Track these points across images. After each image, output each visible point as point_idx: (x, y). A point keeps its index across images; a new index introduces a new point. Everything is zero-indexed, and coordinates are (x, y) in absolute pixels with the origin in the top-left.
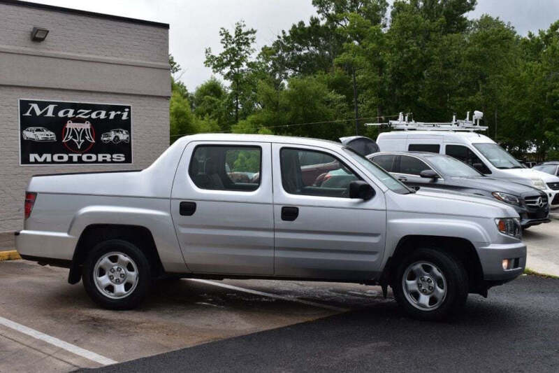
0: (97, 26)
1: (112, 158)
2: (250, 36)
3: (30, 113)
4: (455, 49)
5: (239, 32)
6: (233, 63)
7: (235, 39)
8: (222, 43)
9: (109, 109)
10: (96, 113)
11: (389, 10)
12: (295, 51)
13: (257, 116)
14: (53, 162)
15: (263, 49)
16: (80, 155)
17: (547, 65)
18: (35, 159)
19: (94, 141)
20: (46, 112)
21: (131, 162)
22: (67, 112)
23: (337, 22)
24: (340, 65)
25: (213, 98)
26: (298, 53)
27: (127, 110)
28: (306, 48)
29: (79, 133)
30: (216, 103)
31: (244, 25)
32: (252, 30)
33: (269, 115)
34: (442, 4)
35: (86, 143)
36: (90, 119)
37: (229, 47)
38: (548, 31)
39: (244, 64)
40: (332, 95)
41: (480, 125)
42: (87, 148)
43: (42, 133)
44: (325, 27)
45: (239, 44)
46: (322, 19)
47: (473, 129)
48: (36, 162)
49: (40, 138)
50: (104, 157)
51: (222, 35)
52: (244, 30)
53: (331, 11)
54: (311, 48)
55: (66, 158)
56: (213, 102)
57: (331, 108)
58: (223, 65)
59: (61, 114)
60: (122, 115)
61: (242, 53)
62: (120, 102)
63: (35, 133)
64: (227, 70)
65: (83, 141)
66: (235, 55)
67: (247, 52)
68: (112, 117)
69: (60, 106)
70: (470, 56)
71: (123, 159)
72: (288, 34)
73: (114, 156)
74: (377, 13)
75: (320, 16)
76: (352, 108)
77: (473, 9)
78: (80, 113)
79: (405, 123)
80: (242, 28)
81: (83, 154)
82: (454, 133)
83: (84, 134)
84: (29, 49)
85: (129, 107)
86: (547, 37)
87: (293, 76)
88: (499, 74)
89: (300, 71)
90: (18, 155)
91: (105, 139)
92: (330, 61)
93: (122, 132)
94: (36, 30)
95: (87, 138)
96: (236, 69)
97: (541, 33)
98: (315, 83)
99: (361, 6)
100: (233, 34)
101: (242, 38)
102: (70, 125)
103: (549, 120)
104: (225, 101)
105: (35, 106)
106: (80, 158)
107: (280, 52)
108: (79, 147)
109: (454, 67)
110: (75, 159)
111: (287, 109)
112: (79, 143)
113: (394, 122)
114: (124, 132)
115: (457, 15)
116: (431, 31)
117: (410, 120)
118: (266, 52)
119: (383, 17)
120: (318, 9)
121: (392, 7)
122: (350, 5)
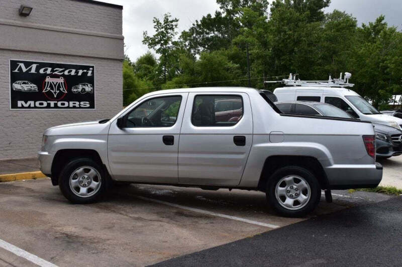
0: (69, 6)
1: (80, 105)
2: (174, 23)
3: (18, 70)
4: (316, 33)
5: (166, 21)
6: (162, 42)
7: (164, 26)
8: (155, 28)
9: (78, 68)
10: (68, 71)
11: (269, 7)
12: (205, 35)
13: (179, 79)
14: (35, 107)
15: (182, 33)
16: (56, 102)
17: (380, 44)
18: (22, 105)
19: (66, 92)
20: (30, 69)
21: (94, 108)
22: (46, 70)
23: (233, 15)
24: (236, 44)
25: (148, 66)
26: (207, 36)
27: (91, 69)
28: (212, 32)
29: (55, 86)
30: (151, 70)
31: (170, 16)
32: (176, 19)
33: (188, 78)
34: (306, 3)
35: (61, 93)
36: (63, 76)
37: (159, 30)
38: (375, 23)
39: (170, 42)
40: (230, 65)
41: (349, 82)
42: (61, 97)
43: (27, 85)
44: (225, 18)
45: (166, 29)
46: (223, 13)
47: (344, 86)
48: (23, 107)
49: (26, 89)
50: (74, 104)
51: (155, 22)
52: (170, 19)
53: (230, 7)
54: (216, 33)
55: (45, 104)
56: (148, 68)
57: (230, 73)
58: (156, 43)
59: (41, 71)
60: (87, 73)
61: (169, 35)
62: (86, 63)
63: (22, 85)
64: (158, 47)
65: (58, 91)
66: (164, 37)
67: (172, 34)
68: (80, 74)
69: (41, 65)
70: (327, 38)
71: (88, 105)
72: (200, 23)
73: (82, 103)
74: (261, 9)
75: (222, 11)
76: (244, 73)
77: (328, 6)
78: (56, 71)
79: (294, 81)
80: (169, 18)
81: (58, 102)
82: (331, 88)
83: (59, 87)
84: (17, 22)
85: (93, 67)
86: (375, 27)
87: (203, 51)
88: (347, 50)
89: (207, 48)
90: (9, 102)
91: (74, 90)
92: (229, 41)
93: (87, 85)
94: (23, 8)
95: (61, 89)
96: (165, 46)
97: (371, 24)
98: (218, 56)
99: (250, 3)
100: (162, 22)
101: (168, 25)
102: (48, 80)
103: (382, 82)
104: (157, 68)
105: (22, 65)
106: (56, 105)
107: (194, 35)
108: (55, 96)
109: (315, 46)
110: (52, 105)
111: (200, 73)
112: (55, 93)
113: (286, 80)
114: (89, 85)
115: (317, 10)
116: (300, 20)
117: (297, 79)
118: (185, 35)
119: (265, 11)
120: (221, 6)
121: (271, 5)
122: (242, 3)
